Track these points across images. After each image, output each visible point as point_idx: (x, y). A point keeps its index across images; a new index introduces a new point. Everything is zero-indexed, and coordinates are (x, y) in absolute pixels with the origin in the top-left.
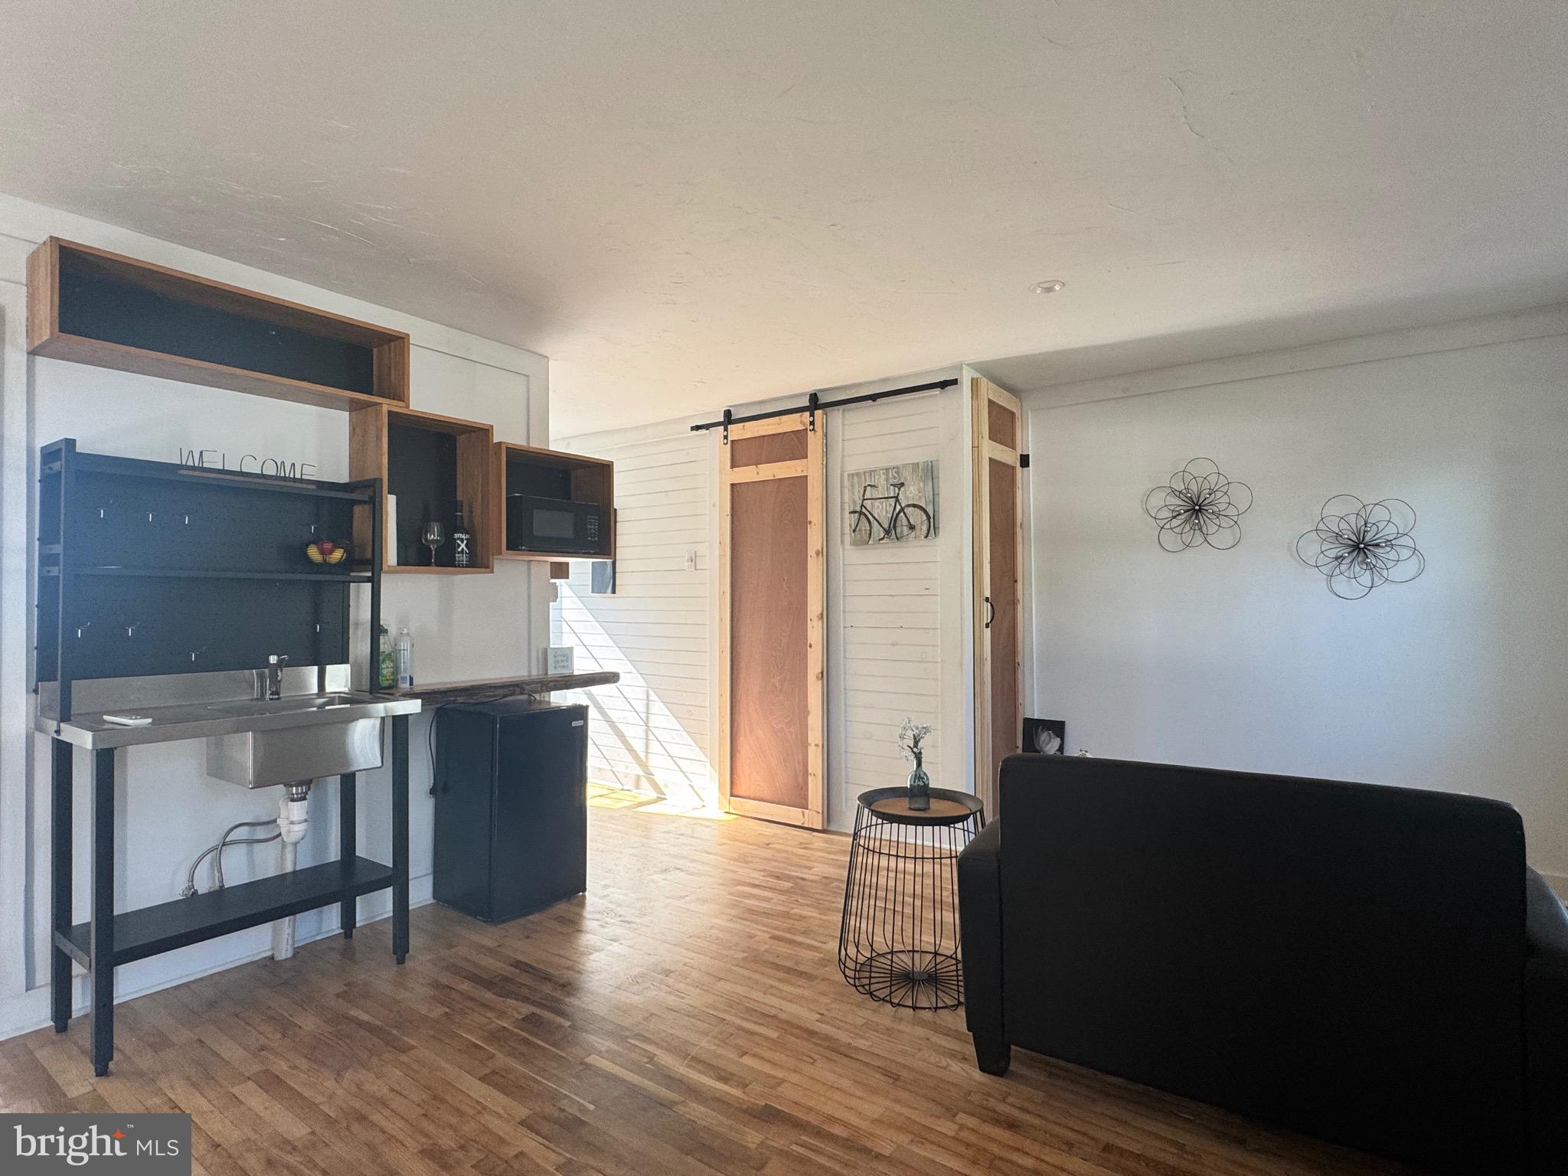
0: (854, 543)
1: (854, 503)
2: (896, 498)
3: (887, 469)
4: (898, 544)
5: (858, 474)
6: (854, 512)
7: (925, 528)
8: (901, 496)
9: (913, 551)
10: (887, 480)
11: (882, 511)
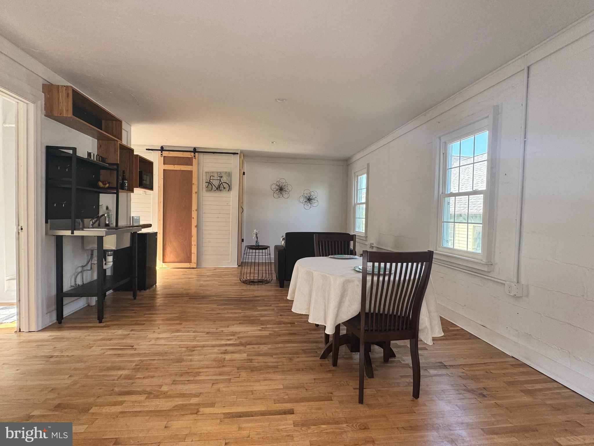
0: (207, 191)
1: (207, 180)
2: (220, 180)
3: (217, 172)
4: (219, 192)
5: (208, 172)
6: (207, 182)
7: (228, 188)
8: (221, 180)
9: (224, 194)
10: (217, 175)
11: (216, 183)
